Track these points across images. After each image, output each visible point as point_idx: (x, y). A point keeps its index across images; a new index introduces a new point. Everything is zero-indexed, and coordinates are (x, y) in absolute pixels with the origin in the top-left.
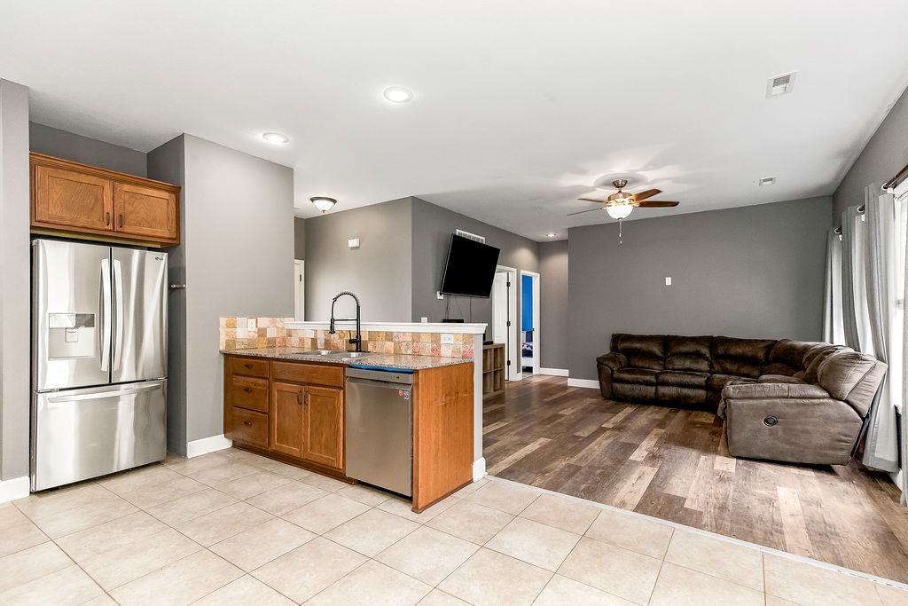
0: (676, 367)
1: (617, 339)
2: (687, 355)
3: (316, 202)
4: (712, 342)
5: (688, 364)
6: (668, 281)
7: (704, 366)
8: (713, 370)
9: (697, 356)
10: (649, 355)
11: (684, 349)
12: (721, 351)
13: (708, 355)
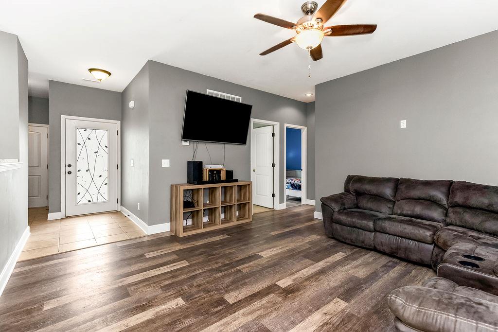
0: (404, 212)
1: (351, 179)
2: (419, 200)
3: (93, 72)
4: (450, 187)
5: (418, 210)
6: (403, 124)
7: (437, 214)
8: (448, 220)
9: (433, 202)
10: (379, 198)
11: (417, 193)
12: (459, 198)
13: (445, 202)
